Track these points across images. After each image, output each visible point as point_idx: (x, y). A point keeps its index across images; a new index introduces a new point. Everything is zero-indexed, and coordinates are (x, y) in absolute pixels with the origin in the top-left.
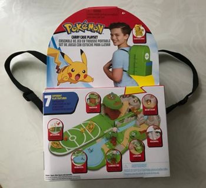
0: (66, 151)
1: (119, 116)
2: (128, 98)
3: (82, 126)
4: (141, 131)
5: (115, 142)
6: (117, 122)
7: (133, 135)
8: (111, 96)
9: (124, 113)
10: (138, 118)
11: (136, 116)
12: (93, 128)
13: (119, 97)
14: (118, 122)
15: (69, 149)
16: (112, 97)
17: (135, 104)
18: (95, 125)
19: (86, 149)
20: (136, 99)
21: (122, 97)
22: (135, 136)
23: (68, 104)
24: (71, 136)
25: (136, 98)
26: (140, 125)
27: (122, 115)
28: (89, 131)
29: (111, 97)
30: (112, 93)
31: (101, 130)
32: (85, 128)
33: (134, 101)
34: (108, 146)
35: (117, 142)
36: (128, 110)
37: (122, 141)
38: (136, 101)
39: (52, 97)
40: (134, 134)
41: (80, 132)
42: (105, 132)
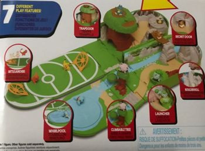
0: (36, 101)
1: (131, 44)
2: (147, 17)
3: (66, 59)
4: (169, 71)
5: (124, 88)
6: (127, 55)
7: (155, 78)
8: (119, 12)
9: (140, 41)
10: (163, 50)
11: (160, 45)
12: (85, 63)
13: (133, 13)
14: (130, 55)
15: (40, 98)
16: (121, 13)
17: (159, 26)
18: (89, 57)
19: (72, 98)
20: (160, 19)
21: (136, 14)
22: (159, 80)
23: (43, 20)
24: (46, 75)
25: (160, 17)
26: (168, 61)
27: (136, 43)
28: (78, 69)
29: (118, 14)
30: (120, 7)
31: (100, 66)
32: (71, 62)
33: (157, 21)
34: (111, 94)
35: (127, 88)
36: (148, 36)
37: (137, 87)
38: (160, 22)
39: (15, 8)
40: (157, 76)
41: (63, 68)
42: (107, 71)
